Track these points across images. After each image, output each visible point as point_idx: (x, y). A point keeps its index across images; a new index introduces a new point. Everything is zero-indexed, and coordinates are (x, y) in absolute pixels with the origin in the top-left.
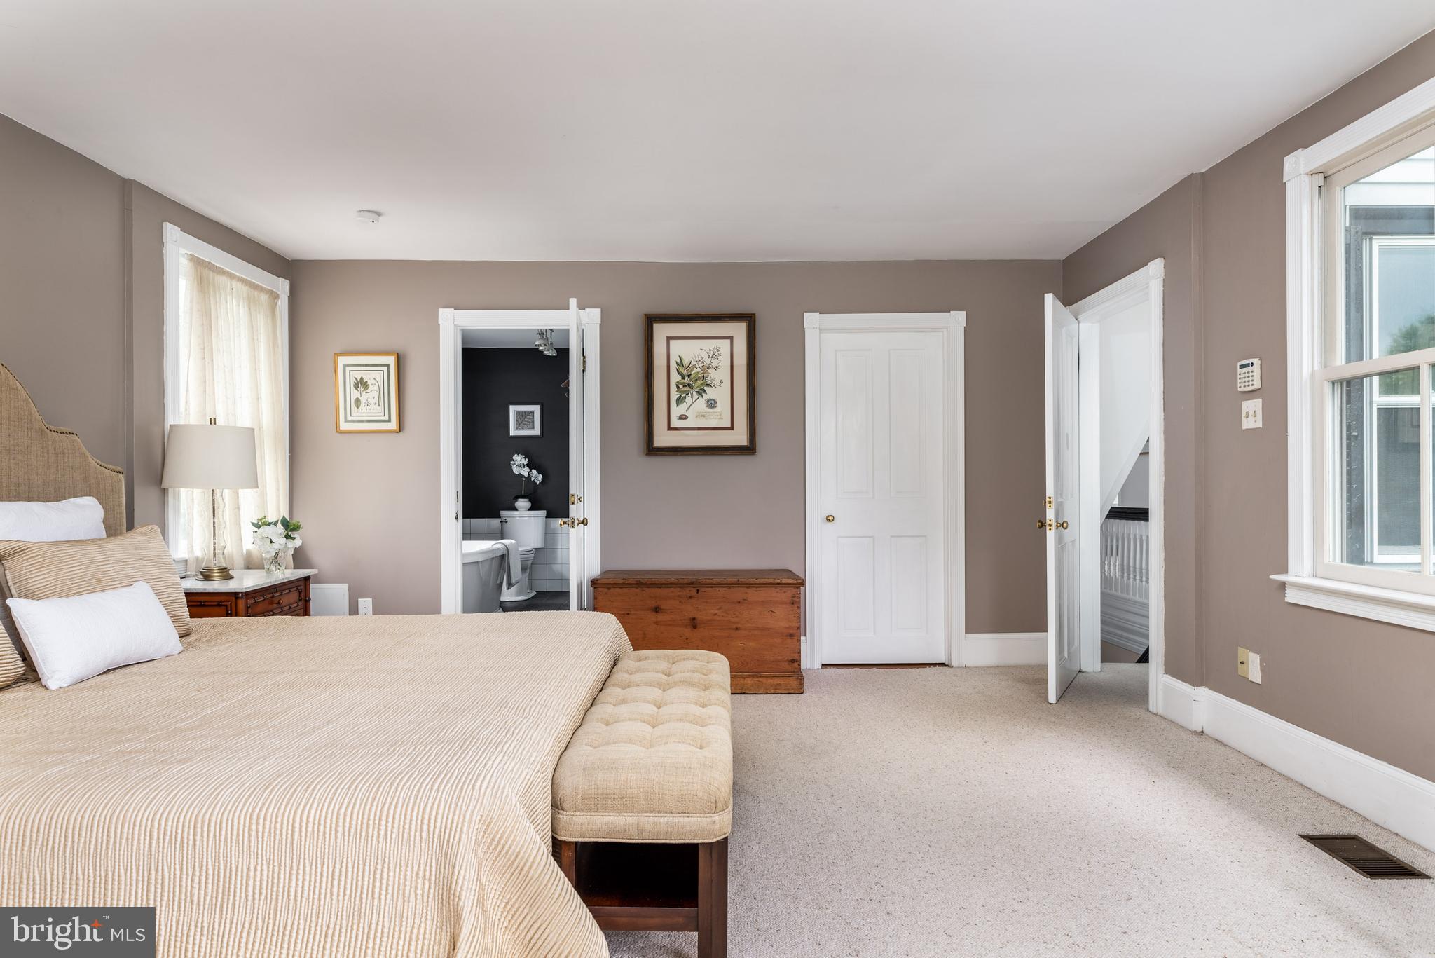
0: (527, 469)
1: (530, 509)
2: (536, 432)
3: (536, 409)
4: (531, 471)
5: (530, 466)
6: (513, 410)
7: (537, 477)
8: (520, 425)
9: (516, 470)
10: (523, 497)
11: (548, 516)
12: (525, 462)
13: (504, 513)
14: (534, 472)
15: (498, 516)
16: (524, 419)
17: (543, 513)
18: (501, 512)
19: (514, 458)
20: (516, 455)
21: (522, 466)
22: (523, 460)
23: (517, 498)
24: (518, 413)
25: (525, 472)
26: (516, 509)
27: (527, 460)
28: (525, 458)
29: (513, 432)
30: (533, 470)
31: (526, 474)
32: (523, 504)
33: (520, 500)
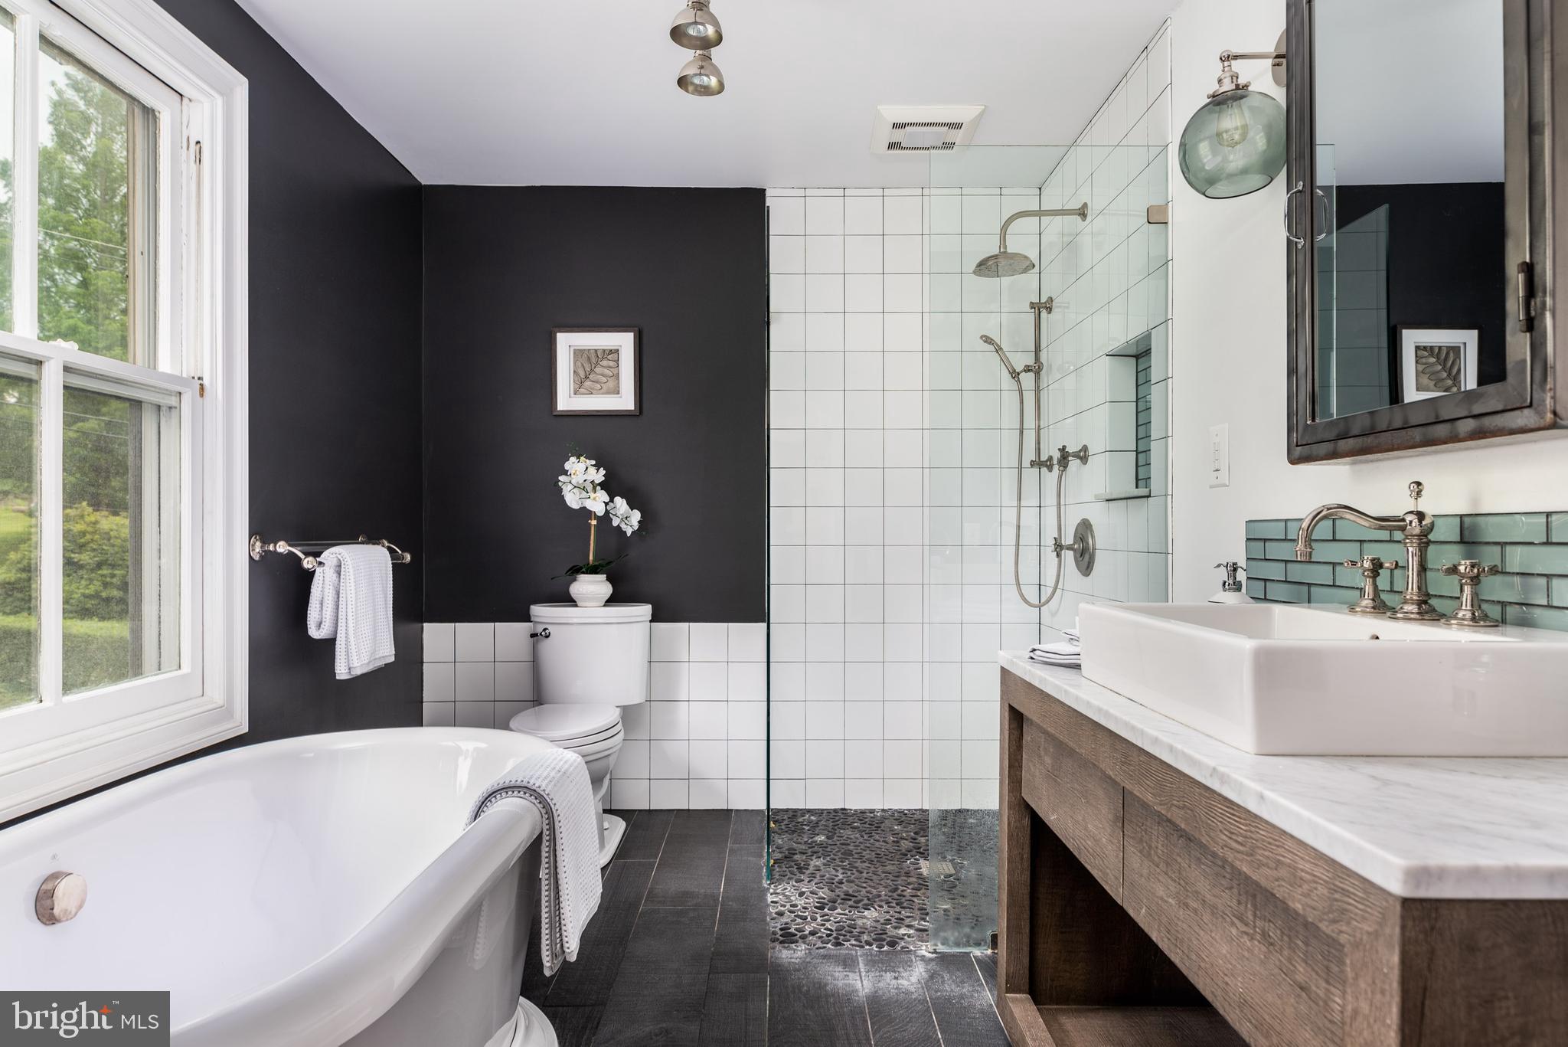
0: (602, 496)
1: (612, 601)
2: (625, 400)
3: (624, 342)
4: (612, 500)
5: (610, 486)
6: (567, 343)
7: (628, 518)
8: (582, 382)
9: (572, 500)
10: (593, 570)
11: (656, 618)
12: (599, 476)
13: (538, 611)
14: (621, 503)
15: (526, 617)
16: (590, 363)
17: (645, 610)
18: (533, 607)
19: (567, 466)
20: (573, 459)
21: (590, 487)
22: (593, 470)
23: (576, 571)
24: (579, 354)
25: (597, 503)
26: (569, 600)
27: (602, 472)
28: (597, 466)
29: (567, 400)
30: (618, 499)
31: (599, 509)
32: (592, 588)
33: (583, 577)
